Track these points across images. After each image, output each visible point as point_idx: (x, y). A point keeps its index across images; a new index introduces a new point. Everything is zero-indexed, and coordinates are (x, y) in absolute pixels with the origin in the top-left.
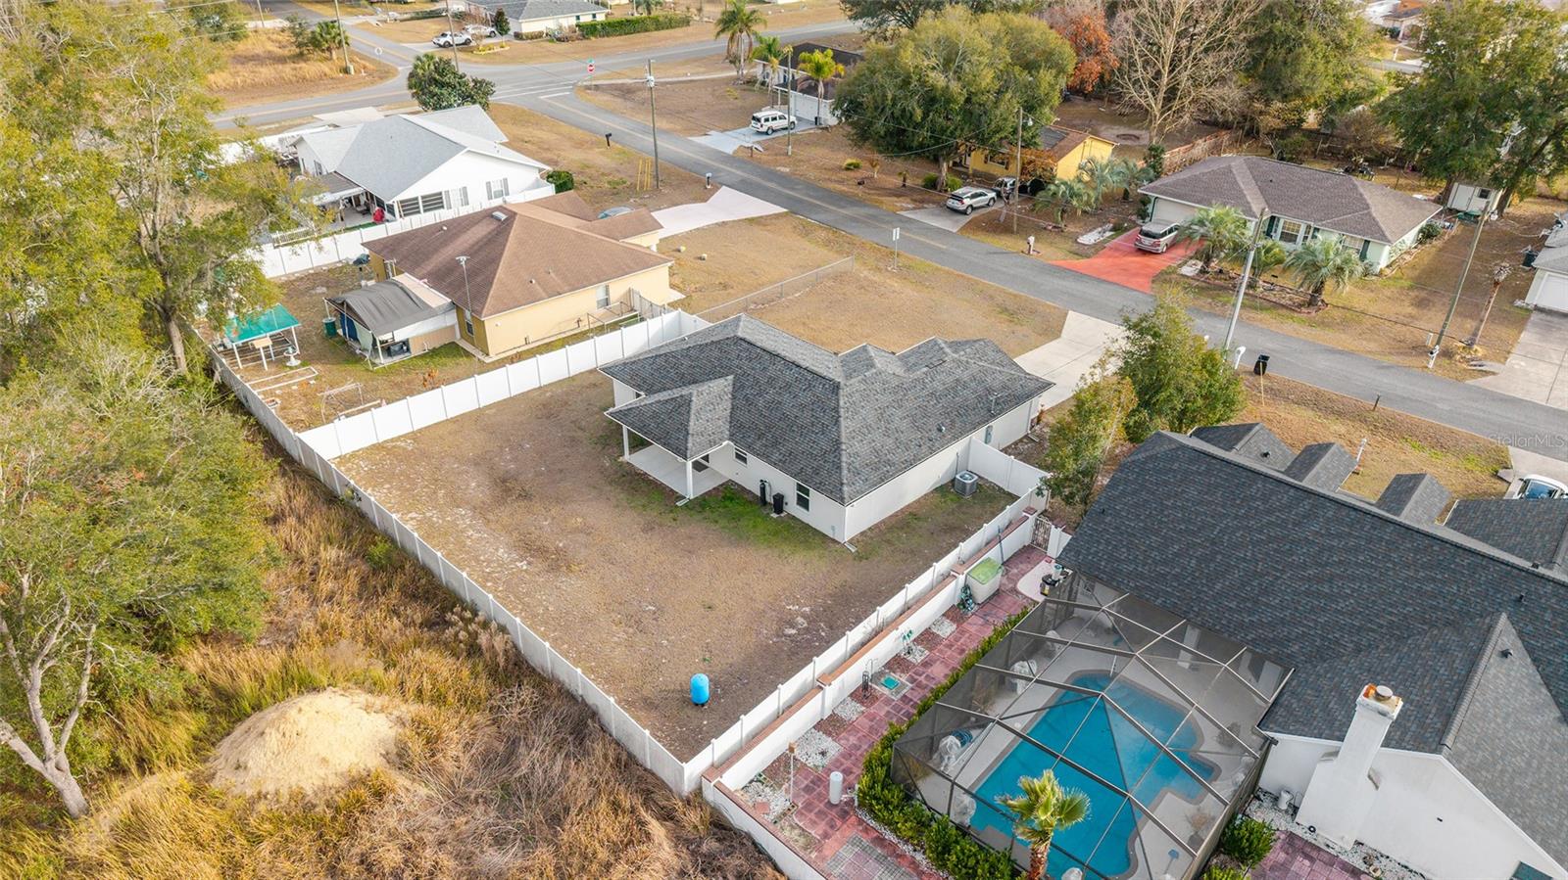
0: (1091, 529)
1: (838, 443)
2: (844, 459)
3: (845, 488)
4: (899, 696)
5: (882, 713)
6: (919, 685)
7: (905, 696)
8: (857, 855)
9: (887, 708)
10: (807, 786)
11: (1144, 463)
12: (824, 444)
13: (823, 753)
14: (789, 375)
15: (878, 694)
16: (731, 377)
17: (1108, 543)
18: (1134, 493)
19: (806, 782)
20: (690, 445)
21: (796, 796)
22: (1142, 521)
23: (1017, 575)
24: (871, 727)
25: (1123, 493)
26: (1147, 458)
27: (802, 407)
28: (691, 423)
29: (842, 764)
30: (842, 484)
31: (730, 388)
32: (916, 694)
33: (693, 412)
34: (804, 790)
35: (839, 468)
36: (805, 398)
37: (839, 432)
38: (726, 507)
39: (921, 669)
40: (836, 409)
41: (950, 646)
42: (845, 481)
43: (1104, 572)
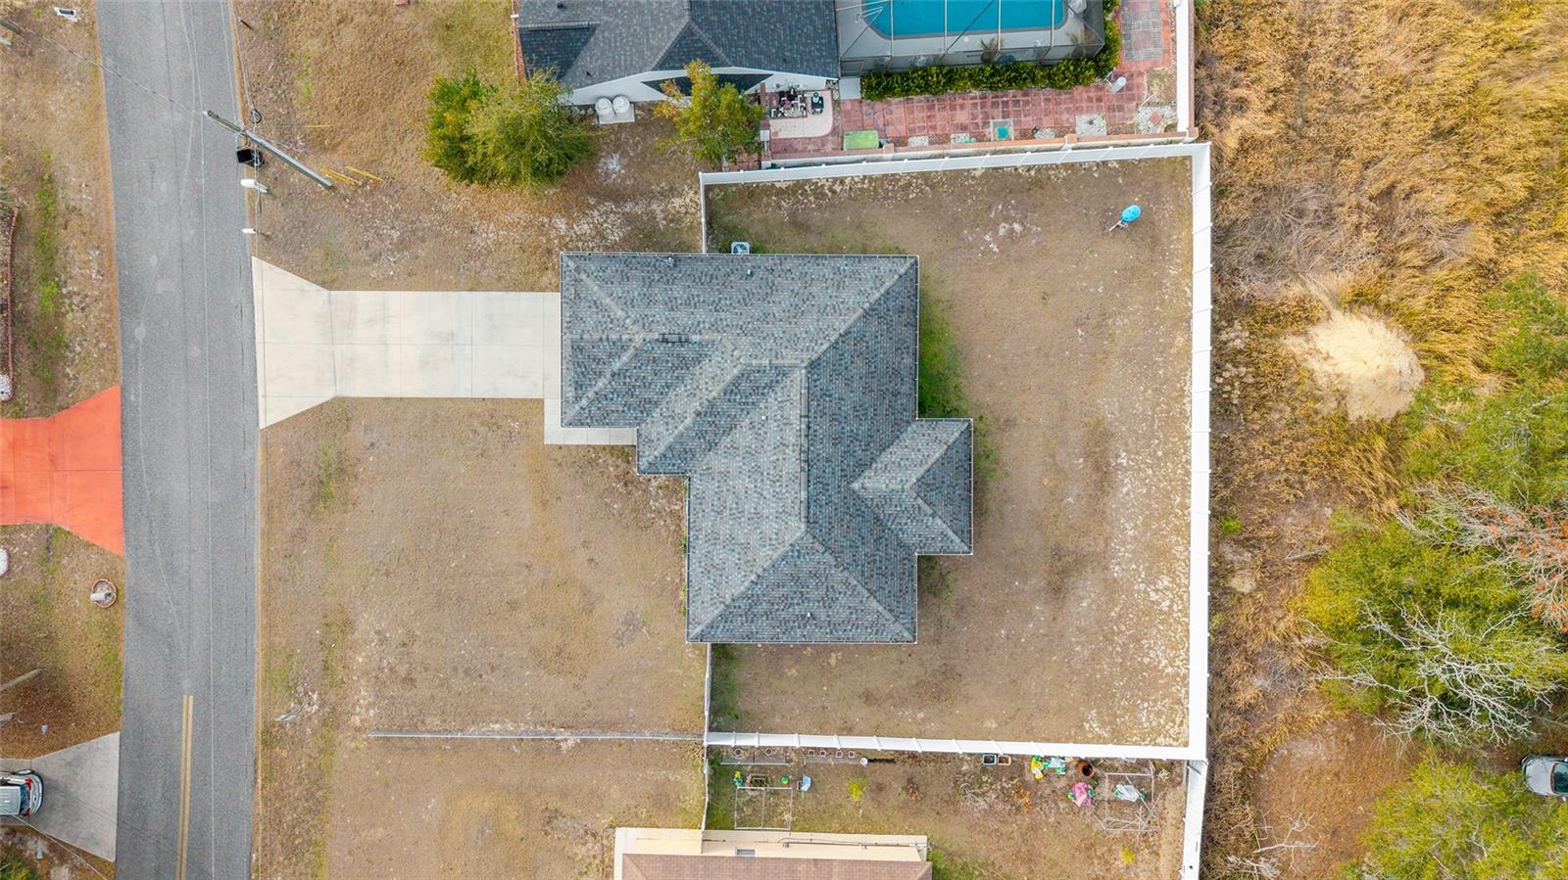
0: (802, 63)
1: (866, 314)
2: (877, 295)
3: (902, 271)
4: (1008, 120)
5: (1030, 118)
6: (987, 116)
7: (1003, 118)
8: (1137, 49)
9: (1023, 119)
10: (1119, 111)
11: (724, 46)
12: (874, 326)
13: (1091, 123)
14: (823, 427)
15: (1017, 133)
16: (856, 486)
17: (806, 45)
18: (754, 43)
19: (1117, 114)
20: (957, 434)
21: (1130, 111)
22: (775, 26)
23: (814, 143)
24: (1046, 115)
25: (760, 52)
26: (719, 46)
27: (848, 381)
28: (937, 455)
29: (1088, 107)
30: (900, 277)
31: (866, 473)
32: (995, 114)
33: (926, 467)
34: (1123, 111)
35: (887, 292)
36: (838, 388)
37: (855, 322)
38: (933, 398)
39: (971, 127)
40: (834, 346)
41: (934, 128)
42: (896, 277)
43: (830, 37)
